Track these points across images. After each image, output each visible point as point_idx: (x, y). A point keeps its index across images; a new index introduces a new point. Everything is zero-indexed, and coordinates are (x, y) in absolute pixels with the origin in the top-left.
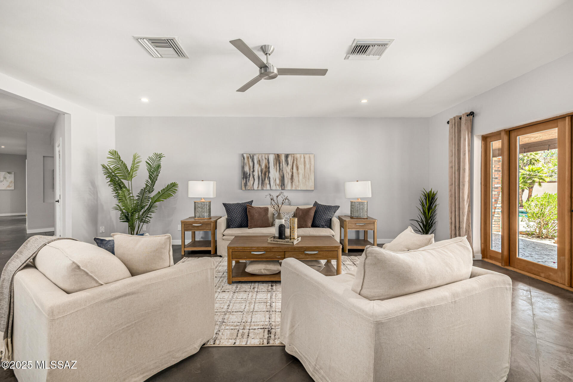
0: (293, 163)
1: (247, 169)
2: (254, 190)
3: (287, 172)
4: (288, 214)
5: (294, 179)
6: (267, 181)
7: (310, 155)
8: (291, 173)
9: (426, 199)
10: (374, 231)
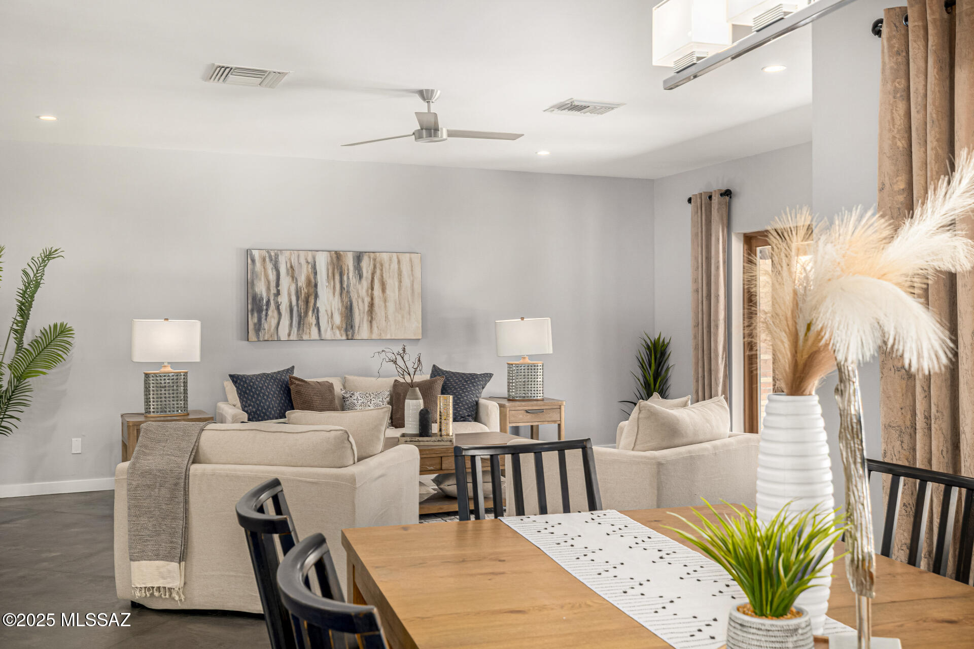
0: (373, 274)
1: (261, 288)
2: (279, 340)
3: (359, 296)
4: (377, 395)
5: (376, 314)
6: (311, 319)
7: (413, 255)
8: (369, 299)
9: (650, 356)
10: (559, 425)
